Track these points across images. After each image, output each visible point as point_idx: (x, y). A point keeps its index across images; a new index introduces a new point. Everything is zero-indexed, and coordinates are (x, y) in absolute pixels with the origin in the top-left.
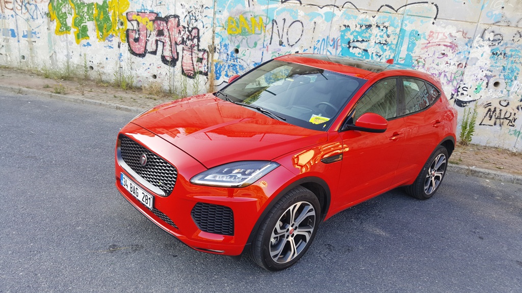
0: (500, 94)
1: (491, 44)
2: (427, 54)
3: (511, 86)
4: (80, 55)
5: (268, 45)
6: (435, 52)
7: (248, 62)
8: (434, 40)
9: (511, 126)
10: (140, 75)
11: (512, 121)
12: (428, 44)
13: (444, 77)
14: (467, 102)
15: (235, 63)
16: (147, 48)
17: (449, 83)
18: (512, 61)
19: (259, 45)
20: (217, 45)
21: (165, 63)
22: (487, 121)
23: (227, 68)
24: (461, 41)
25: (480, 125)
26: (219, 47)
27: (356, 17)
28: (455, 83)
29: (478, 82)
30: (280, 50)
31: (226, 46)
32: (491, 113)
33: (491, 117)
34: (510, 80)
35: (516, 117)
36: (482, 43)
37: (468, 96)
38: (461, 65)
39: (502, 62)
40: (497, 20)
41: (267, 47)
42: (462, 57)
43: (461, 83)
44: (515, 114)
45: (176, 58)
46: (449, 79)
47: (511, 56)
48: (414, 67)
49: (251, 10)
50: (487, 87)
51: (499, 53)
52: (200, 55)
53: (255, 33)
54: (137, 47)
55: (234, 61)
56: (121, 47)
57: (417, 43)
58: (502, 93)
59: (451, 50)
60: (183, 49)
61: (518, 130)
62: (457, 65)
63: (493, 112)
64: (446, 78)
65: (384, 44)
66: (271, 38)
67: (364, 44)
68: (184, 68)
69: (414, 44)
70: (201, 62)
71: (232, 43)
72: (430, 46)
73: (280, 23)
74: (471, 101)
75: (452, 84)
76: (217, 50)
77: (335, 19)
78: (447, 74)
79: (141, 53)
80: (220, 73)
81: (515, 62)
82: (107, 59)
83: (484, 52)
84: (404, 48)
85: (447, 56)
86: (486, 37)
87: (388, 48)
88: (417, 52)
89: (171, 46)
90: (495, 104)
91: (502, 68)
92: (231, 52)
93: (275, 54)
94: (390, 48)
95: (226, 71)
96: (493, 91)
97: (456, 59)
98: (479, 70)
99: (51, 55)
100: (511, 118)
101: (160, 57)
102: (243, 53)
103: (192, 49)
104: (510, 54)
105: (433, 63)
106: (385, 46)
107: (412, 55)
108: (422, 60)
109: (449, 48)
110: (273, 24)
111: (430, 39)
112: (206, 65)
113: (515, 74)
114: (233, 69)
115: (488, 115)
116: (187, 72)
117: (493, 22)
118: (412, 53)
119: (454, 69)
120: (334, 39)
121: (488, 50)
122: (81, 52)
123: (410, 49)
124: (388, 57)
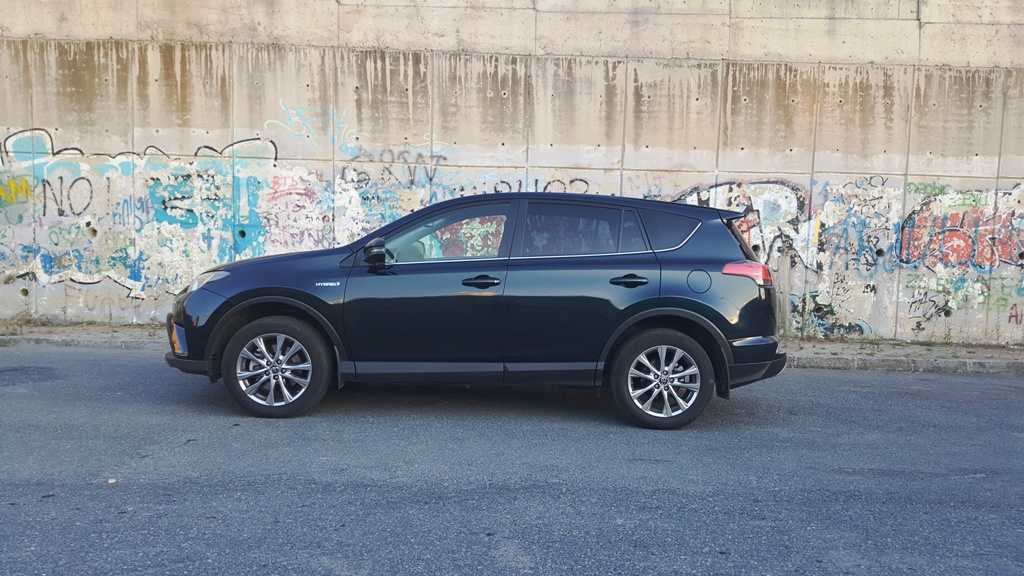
1: (356, 186)
2: (277, 207)
5: (41, 216)
6: (287, 203)
7: (13, 245)
8: (281, 188)
12: (274, 193)
13: (308, 237)
17: (318, 245)
18: (390, 206)
19: (26, 220)
24: (318, 187)
27: (166, 166)
28: (324, 244)
30: (61, 222)
36: (345, 186)
38: (326, 219)
39: (378, 209)
40: (355, 155)
41: (40, 219)
42: (325, 207)
43: (332, 242)
46: (316, 239)
47: (387, 199)
48: (264, 227)
49: (7, 169)
51: (370, 197)
53: (17, 203)
57: (259, 193)
59: (307, 199)
62: (321, 217)
64: (310, 238)
65: (215, 199)
66: (45, 207)
67: (186, 202)
69: (256, 197)
72: (278, 197)
73: (56, 184)
77: (137, 171)
78: (310, 232)
81: (391, 208)
83: (351, 198)
85: (304, 207)
86: (349, 178)
87: (221, 205)
88: (263, 206)
91: (378, 216)
93: (54, 229)
94: (225, 205)
97: (317, 211)
98: (350, 222)
102: (2, 234)
104: (384, 196)
105: (288, 219)
106: (216, 203)
107: (257, 211)
108: (273, 217)
109: (304, 197)
110: (44, 186)
111: (276, 187)
117: (350, 158)
118: (256, 208)
119: (318, 224)
120: (141, 199)
121: (355, 195)
123: (252, 203)
124: (224, 217)
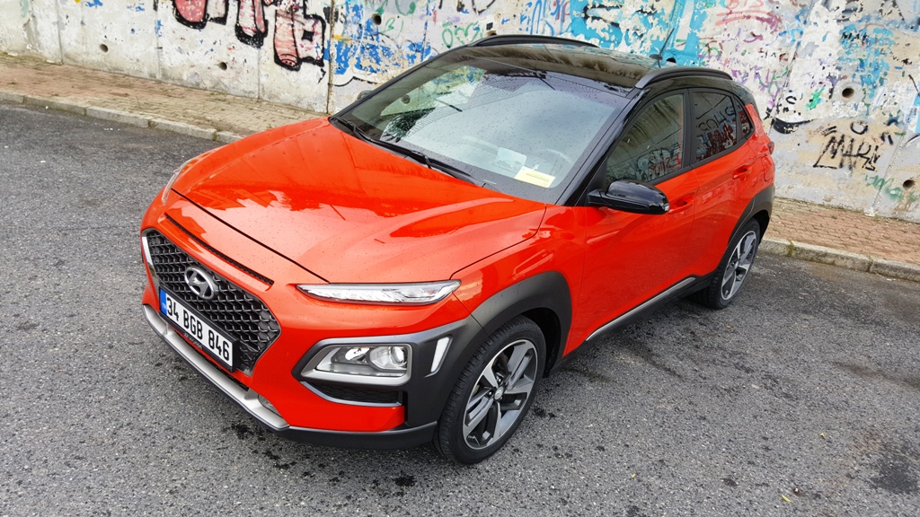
0: (853, 111)
1: (840, 18)
2: (726, 33)
3: (872, 96)
4: (82, 23)
5: (437, 9)
6: (740, 29)
7: (399, 41)
8: (739, 9)
9: (869, 169)
10: (196, 64)
11: (871, 161)
12: (728, 14)
13: (755, 77)
14: (794, 124)
15: (375, 43)
16: (209, 11)
17: (763, 89)
18: (876, 51)
19: (419, 11)
20: (339, 8)
21: (242, 41)
22: (827, 160)
23: (359, 51)
24: (787, 11)
25: (815, 166)
26: (344, 11)
28: (774, 89)
29: (815, 88)
30: (458, 19)
31: (356, 8)
32: (835, 143)
33: (834, 153)
34: (872, 84)
35: (879, 152)
36: (824, 15)
37: (797, 113)
38: (784, 57)
39: (859, 51)
41: (435, 14)
42: (789, 41)
43: (785, 88)
44: (877, 147)
45: (263, 30)
46: (764, 81)
47: (877, 40)
48: (702, 57)
50: (830, 97)
51: (854, 34)
52: (309, 26)
54: (188, 8)
55: (373, 39)
56: (159, 8)
57: (708, 10)
58: (856, 109)
59: (769, 27)
60: (277, 14)
61: (880, 177)
62: (778, 55)
63: (840, 144)
64: (758, 80)
65: (650, 13)
67: (614, 12)
68: (278, 49)
69: (704, 16)
70: (311, 40)
71: (369, 4)
72: (731, 20)
74: (801, 123)
75: (769, 91)
76: (340, 16)
78: (760, 72)
79: (197, 20)
80: (347, 60)
81: (882, 52)
82: (133, 30)
83: (828, 32)
84: (684, 22)
85: (760, 37)
86: (834, 5)
87: (655, 22)
88: (708, 29)
89: (254, 7)
90: (843, 129)
91: (859, 62)
92: (368, 22)
93: (448, 27)
94: (660, 22)
95: (358, 59)
96: (840, 106)
97: (777, 45)
98: (818, 64)
99: (26, 21)
100: (869, 156)
101: (233, 29)
102: (389, 24)
103: (292, 15)
104: (874, 36)
105: (736, 50)
106: (650, 18)
107: (699, 35)
108: (716, 45)
109: (765, 23)
111: (733, 5)
112: (320, 45)
113: (881, 75)
114: (371, 54)
115: (830, 148)
116: (284, 57)
118: (699, 31)
119: (772, 63)
120: (558, 2)
121: (836, 30)
122: (83, 17)
123: (696, 24)
124: (655, 38)
